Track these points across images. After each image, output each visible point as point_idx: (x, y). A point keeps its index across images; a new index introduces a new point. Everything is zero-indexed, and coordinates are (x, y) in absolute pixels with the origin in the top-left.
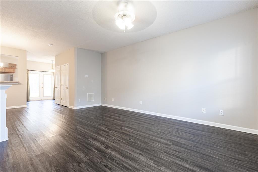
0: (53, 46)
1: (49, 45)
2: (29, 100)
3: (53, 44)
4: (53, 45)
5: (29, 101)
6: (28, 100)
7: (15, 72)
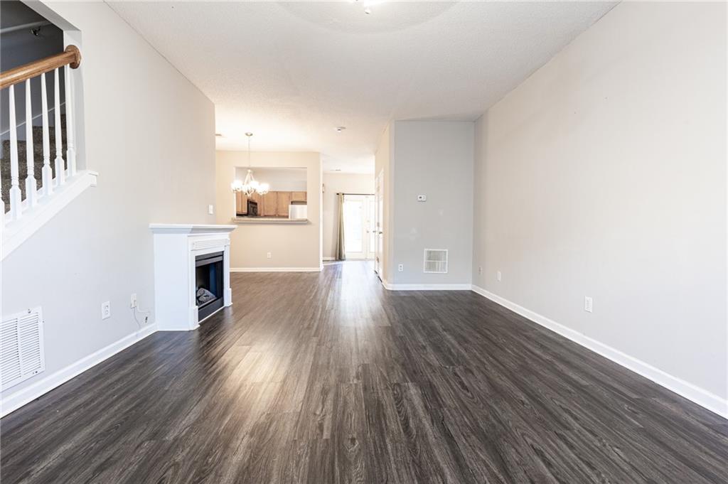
0: (343, 130)
1: (336, 129)
2: (343, 258)
3: (344, 126)
4: (344, 128)
5: (343, 260)
6: (339, 256)
7: (306, 199)
